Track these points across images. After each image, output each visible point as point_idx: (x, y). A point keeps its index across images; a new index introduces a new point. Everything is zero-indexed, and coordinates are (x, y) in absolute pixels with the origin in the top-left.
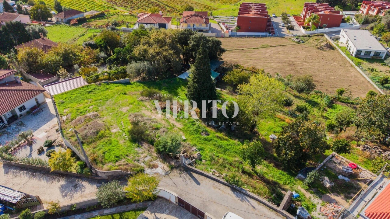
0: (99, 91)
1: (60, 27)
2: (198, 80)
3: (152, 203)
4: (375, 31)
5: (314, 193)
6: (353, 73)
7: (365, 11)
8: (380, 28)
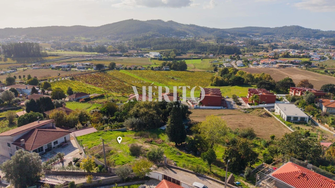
0: (106, 135)
1: (73, 103)
2: (173, 121)
3: (147, 181)
4: (300, 105)
5: (250, 183)
6: (286, 131)
7: (293, 93)
8: (303, 103)
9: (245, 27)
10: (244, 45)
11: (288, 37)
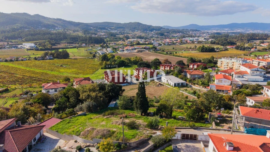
8: (176, 74)
9: (103, 22)
10: (106, 36)
11: (133, 30)
